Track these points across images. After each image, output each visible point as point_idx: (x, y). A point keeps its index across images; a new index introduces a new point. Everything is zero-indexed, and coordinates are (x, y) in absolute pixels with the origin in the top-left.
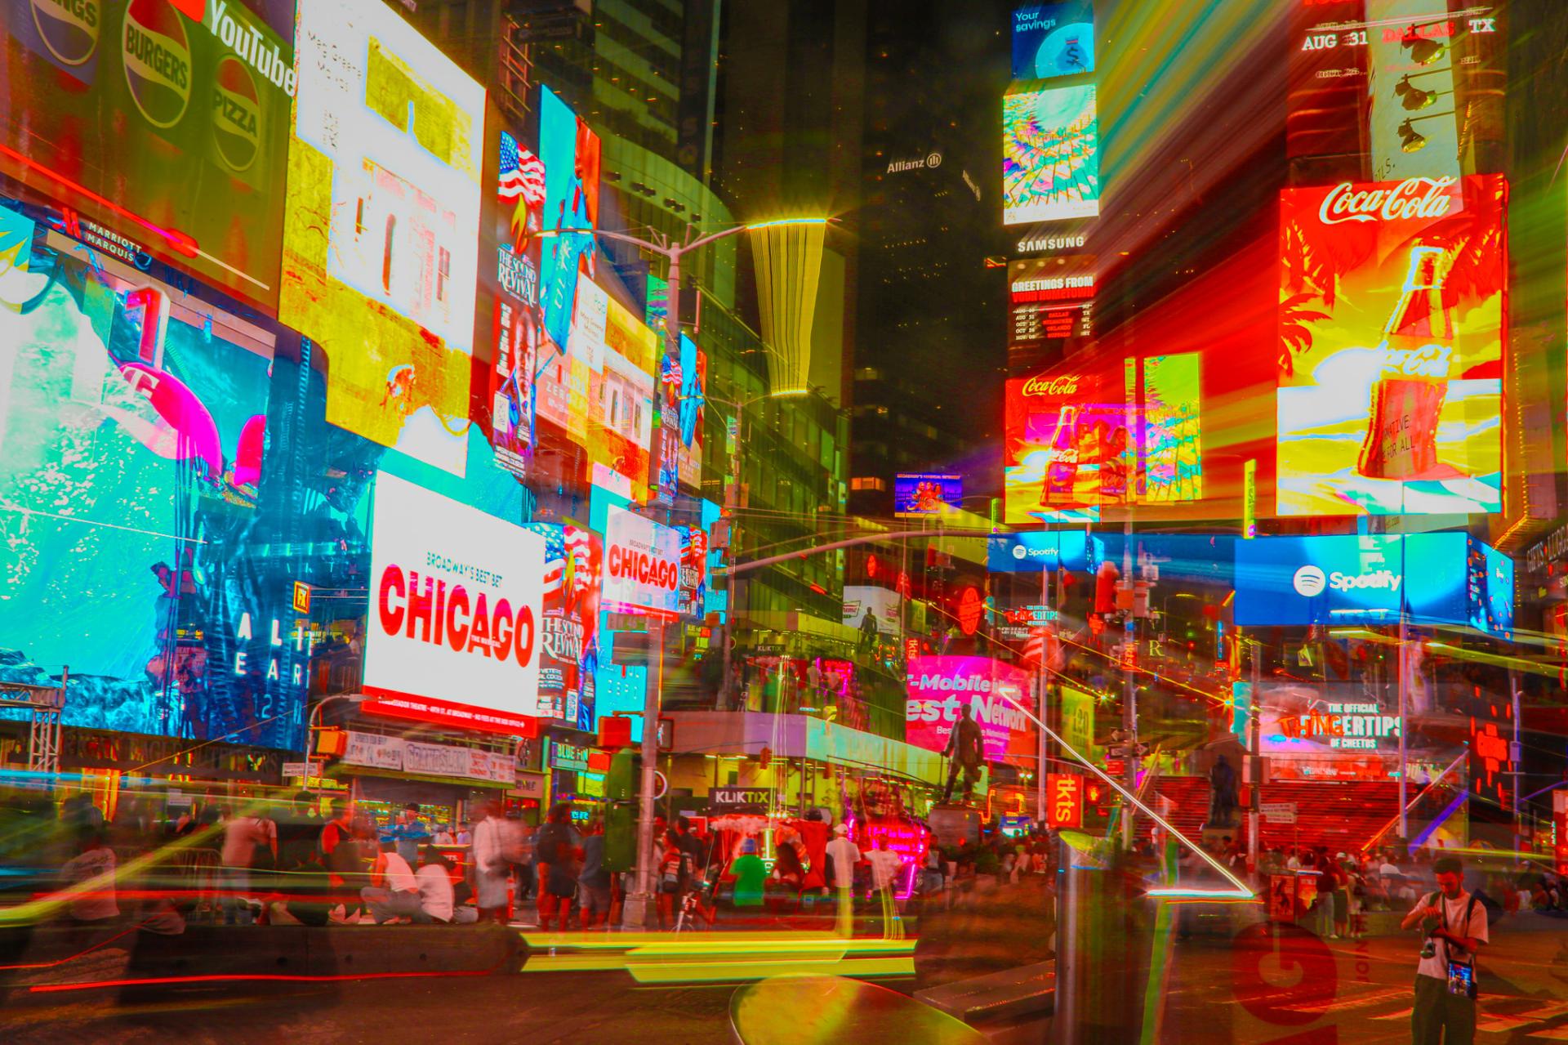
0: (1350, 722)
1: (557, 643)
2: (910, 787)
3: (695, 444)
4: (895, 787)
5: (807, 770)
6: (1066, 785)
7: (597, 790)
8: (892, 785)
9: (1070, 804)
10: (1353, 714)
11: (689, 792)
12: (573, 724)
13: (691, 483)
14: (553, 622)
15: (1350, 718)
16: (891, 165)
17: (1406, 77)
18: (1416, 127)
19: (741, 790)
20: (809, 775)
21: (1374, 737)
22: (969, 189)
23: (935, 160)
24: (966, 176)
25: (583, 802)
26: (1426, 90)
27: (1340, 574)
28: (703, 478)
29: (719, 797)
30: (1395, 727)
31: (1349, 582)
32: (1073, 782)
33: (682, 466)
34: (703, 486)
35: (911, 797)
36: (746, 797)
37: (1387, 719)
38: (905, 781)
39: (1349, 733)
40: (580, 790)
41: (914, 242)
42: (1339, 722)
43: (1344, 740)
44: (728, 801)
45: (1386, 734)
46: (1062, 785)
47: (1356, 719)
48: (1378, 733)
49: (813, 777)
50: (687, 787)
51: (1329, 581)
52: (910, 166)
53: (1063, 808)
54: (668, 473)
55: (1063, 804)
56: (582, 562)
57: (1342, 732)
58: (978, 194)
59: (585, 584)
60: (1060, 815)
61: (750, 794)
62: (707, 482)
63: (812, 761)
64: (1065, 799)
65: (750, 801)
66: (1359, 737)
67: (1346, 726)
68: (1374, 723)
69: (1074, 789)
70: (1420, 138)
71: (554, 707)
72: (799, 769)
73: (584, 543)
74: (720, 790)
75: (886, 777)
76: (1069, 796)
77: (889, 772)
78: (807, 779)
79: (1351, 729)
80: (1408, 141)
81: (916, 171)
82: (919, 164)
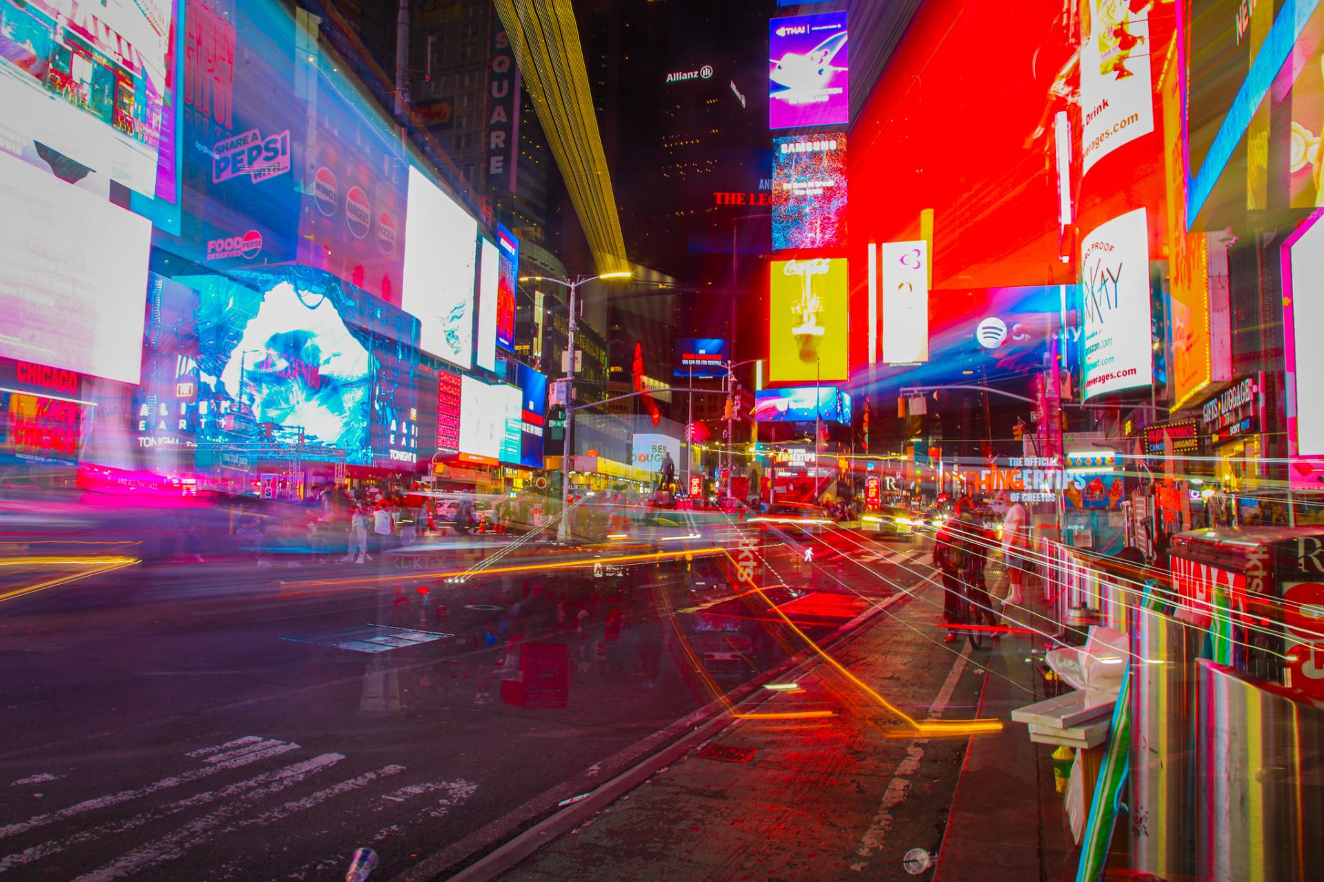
0: (1031, 476)
10: (1034, 467)
15: (1030, 472)
16: (670, 75)
17: (1122, 24)
18: (1127, 64)
23: (707, 72)
24: (733, 86)
26: (1136, 35)
27: (1022, 326)
37: (1067, 472)
39: (1030, 487)
41: (689, 142)
42: (1019, 476)
45: (1066, 488)
47: (1037, 473)
48: (1059, 487)
52: (685, 76)
57: (1023, 487)
58: (744, 102)
66: (1039, 491)
67: (1026, 480)
68: (1054, 477)
70: (1130, 74)
79: (1031, 483)
80: (1120, 76)
81: (691, 81)
82: (694, 75)
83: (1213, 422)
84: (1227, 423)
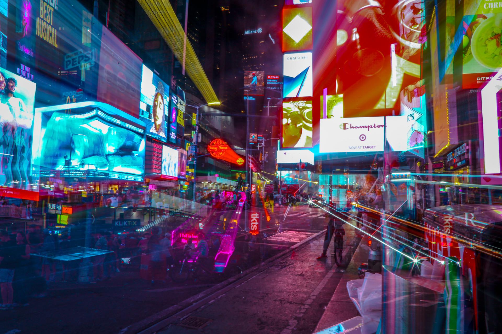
4: (187, 218)
5: (152, 212)
6: (255, 216)
7: (66, 222)
9: (256, 223)
11: (104, 222)
19: (125, 221)
20: (153, 214)
22: (271, 41)
25: (59, 227)
29: (116, 224)
32: (258, 215)
35: (193, 222)
36: (127, 223)
38: (191, 216)
40: (58, 222)
44: (120, 225)
46: (254, 216)
50: (103, 219)
52: (252, 32)
53: (254, 225)
55: (254, 223)
60: (253, 227)
61: (129, 222)
63: (154, 208)
64: (254, 221)
65: (129, 225)
69: (258, 217)
72: (149, 212)
74: (117, 221)
75: (183, 214)
76: (256, 220)
77: (185, 213)
78: (152, 216)
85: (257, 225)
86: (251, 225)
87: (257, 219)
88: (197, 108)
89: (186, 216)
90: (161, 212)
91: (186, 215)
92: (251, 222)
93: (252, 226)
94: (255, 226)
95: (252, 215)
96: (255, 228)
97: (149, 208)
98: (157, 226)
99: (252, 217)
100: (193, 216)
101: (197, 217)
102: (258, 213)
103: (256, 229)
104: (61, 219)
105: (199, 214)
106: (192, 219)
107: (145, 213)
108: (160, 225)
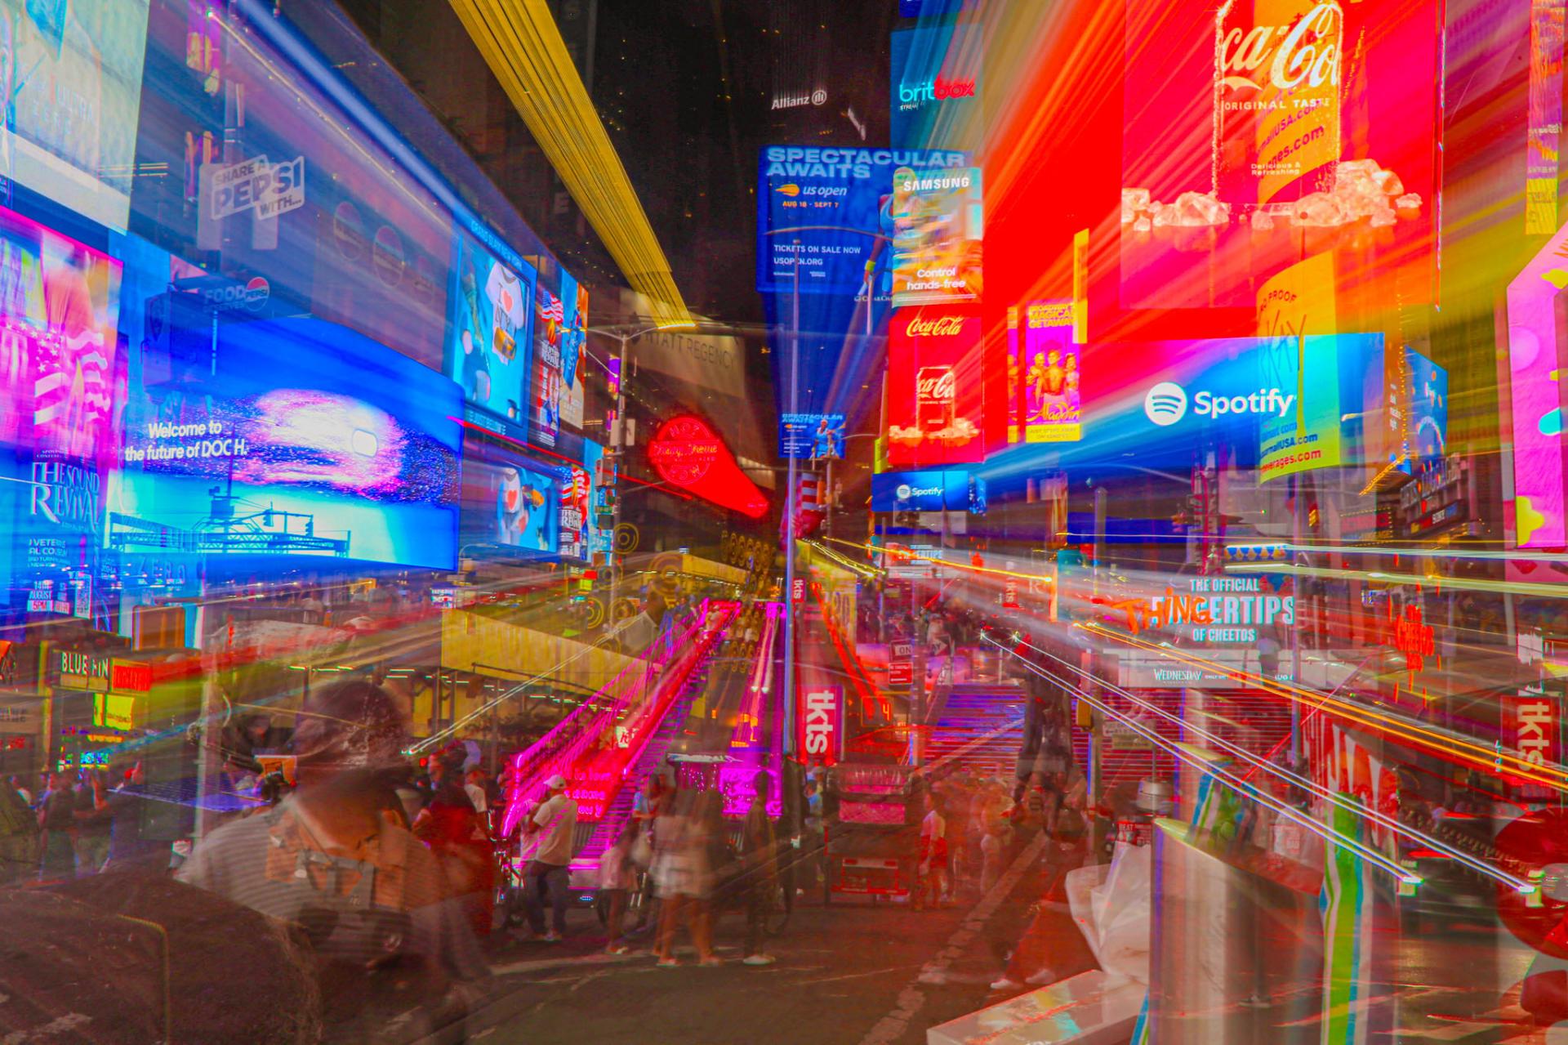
0: (1221, 605)
1: (57, 500)
2: (593, 707)
3: (576, 382)
4: (572, 708)
5: (441, 685)
6: (821, 701)
7: (124, 720)
8: (568, 705)
9: (827, 728)
10: (1225, 592)
12: (87, 623)
13: (573, 423)
14: (51, 468)
15: (1219, 598)
16: (776, 100)
20: (445, 693)
21: (1252, 625)
22: (854, 128)
23: (820, 97)
24: (850, 115)
25: (100, 738)
27: (1208, 394)
28: (585, 418)
30: (1282, 612)
31: (1222, 405)
32: (832, 696)
33: (564, 405)
34: (585, 427)
35: (595, 723)
37: (1270, 599)
38: (586, 699)
39: (1219, 621)
40: (97, 722)
42: (1204, 605)
43: (1212, 631)
45: (1269, 621)
46: (815, 701)
47: (1228, 599)
48: (1259, 621)
49: (451, 696)
51: (1192, 404)
52: (795, 102)
53: (816, 733)
54: (549, 414)
55: (817, 727)
56: (95, 378)
57: (1209, 620)
58: (863, 133)
59: (100, 411)
60: (812, 743)
62: (589, 422)
63: (448, 672)
64: (819, 721)
66: (1231, 625)
67: (1214, 611)
68: (1253, 606)
69: (832, 706)
71: (54, 598)
72: (431, 684)
73: (98, 349)
75: (558, 693)
76: (825, 717)
77: (562, 687)
78: (441, 699)
79: (1221, 615)
81: (800, 108)
82: (804, 101)
83: (1413, 508)
84: (1429, 508)
85: (829, 735)
86: (806, 736)
87: (827, 712)
88: (624, 339)
89: (567, 701)
90: (477, 684)
91: (569, 695)
92: (806, 725)
93: (810, 737)
94: (820, 738)
95: (812, 696)
96: (821, 743)
97: (433, 670)
98: (459, 735)
99: (810, 706)
100: (594, 700)
101: (607, 703)
102: (832, 691)
103: (823, 749)
104: (109, 710)
105: (614, 692)
106: (591, 711)
107: (418, 688)
108: (472, 733)
